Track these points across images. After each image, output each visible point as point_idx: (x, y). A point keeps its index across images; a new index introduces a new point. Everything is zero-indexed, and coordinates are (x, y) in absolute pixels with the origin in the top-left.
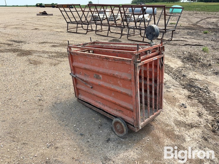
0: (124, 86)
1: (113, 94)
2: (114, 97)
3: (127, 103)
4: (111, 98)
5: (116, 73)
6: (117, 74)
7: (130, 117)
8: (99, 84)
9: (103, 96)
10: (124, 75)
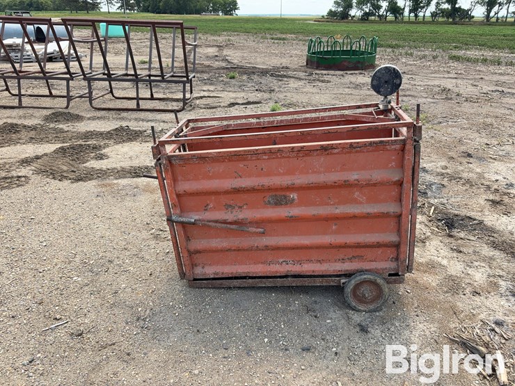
0: (372, 200)
1: (334, 227)
2: (337, 232)
3: (377, 234)
4: (327, 237)
5: (353, 176)
6: (356, 177)
7: (382, 260)
8: (290, 215)
9: (302, 242)
10: (377, 175)
